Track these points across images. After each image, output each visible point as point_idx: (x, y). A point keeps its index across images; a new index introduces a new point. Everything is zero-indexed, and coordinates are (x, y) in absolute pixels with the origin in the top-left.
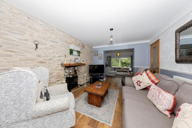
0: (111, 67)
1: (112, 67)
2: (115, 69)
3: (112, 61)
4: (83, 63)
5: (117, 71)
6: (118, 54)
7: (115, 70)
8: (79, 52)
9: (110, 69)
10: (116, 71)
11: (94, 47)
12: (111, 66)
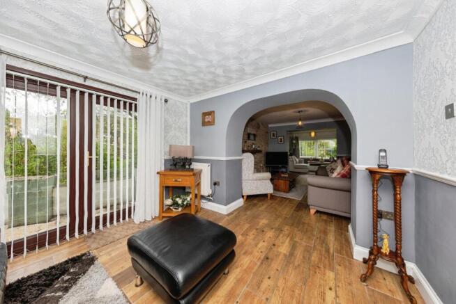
0: (298, 157)
1: (301, 157)
2: (306, 160)
3: (300, 146)
4: (259, 149)
5: (311, 165)
6: (313, 134)
7: (306, 162)
8: (255, 135)
9: (297, 160)
10: (308, 165)
11: (270, 126)
12: (299, 155)
